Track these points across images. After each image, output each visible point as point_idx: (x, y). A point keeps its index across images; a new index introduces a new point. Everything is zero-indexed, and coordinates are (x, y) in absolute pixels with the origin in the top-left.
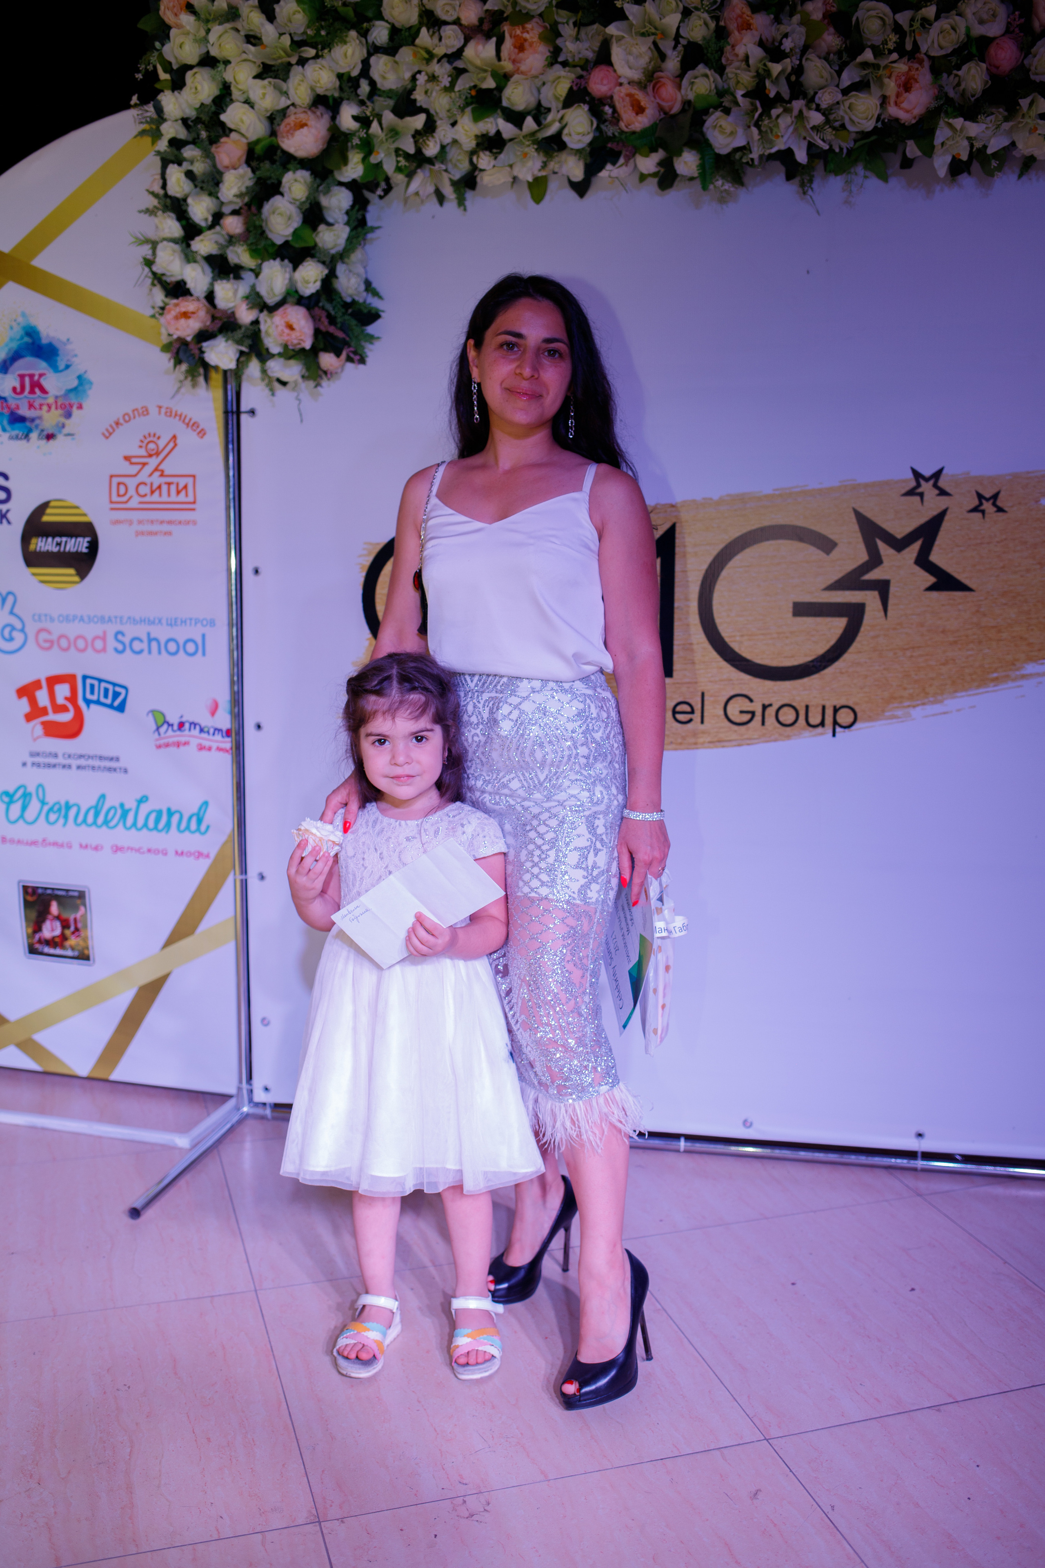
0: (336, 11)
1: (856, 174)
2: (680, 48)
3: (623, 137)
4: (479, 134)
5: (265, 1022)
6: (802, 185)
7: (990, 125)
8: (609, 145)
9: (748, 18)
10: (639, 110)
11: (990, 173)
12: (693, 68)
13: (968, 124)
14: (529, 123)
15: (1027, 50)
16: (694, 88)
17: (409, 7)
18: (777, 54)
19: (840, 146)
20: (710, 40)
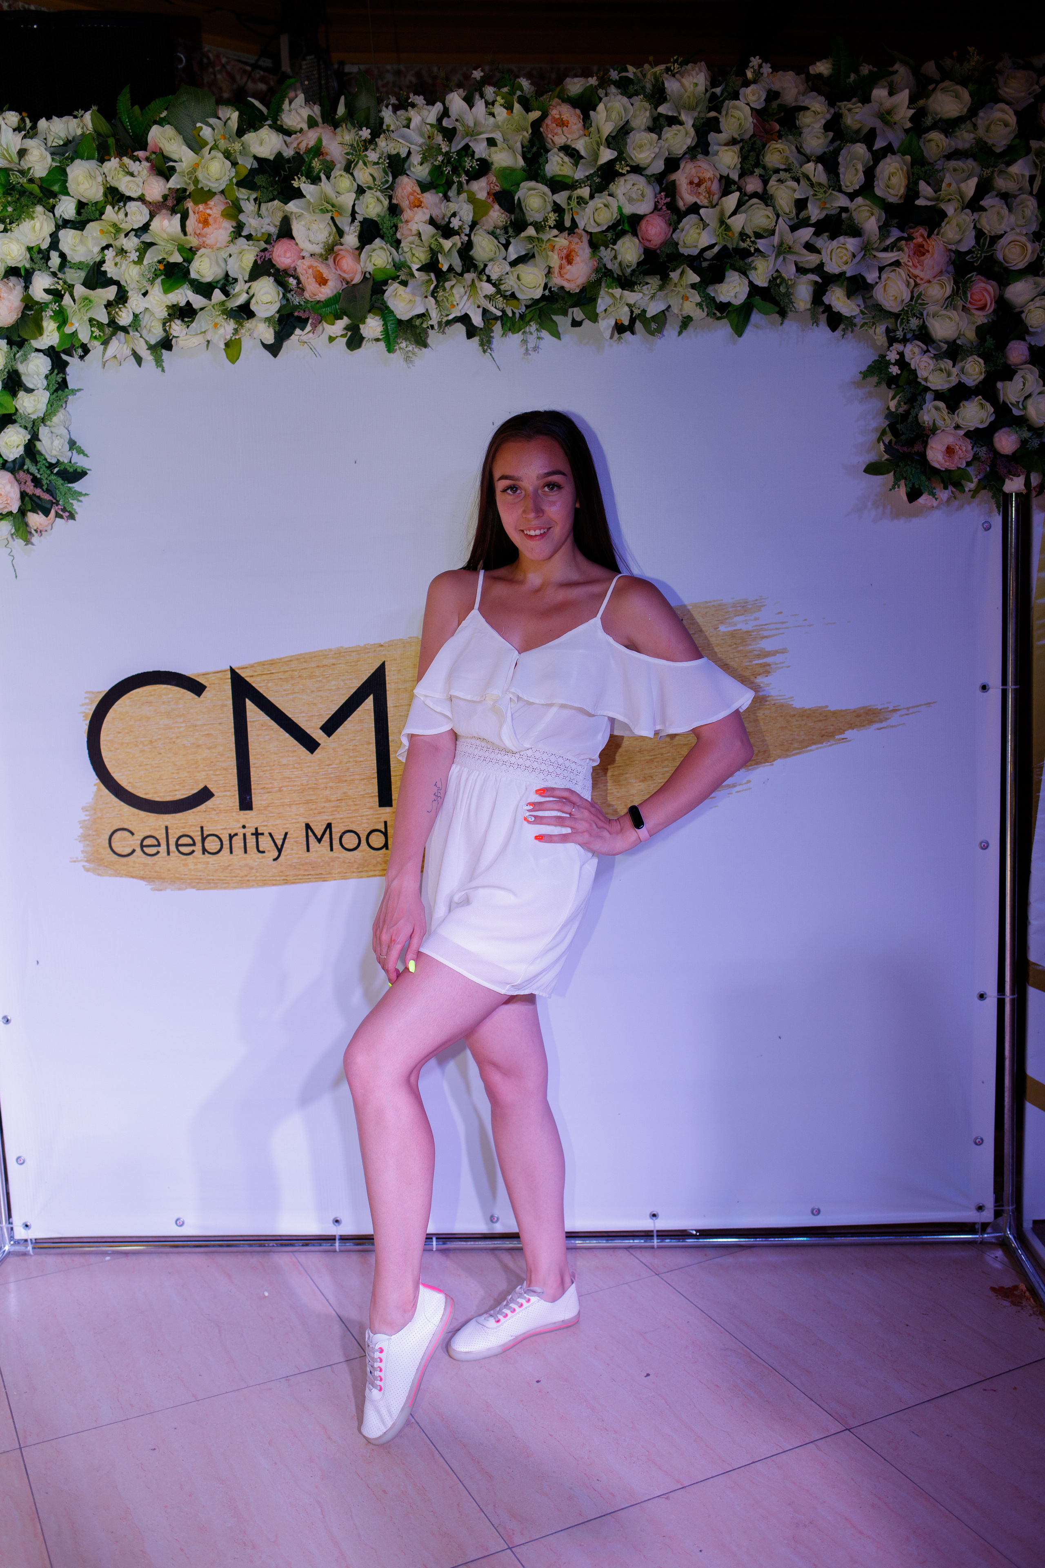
0: (22, 185)
1: (531, 333)
2: (357, 223)
3: (309, 305)
4: (170, 304)
5: (20, 1161)
6: (482, 344)
7: (647, 292)
8: (296, 314)
9: (418, 196)
10: (323, 281)
11: (652, 333)
12: (370, 243)
13: (626, 293)
14: (217, 295)
15: (674, 226)
16: (373, 261)
17: (94, 183)
18: (447, 231)
19: (512, 310)
20: (384, 217)
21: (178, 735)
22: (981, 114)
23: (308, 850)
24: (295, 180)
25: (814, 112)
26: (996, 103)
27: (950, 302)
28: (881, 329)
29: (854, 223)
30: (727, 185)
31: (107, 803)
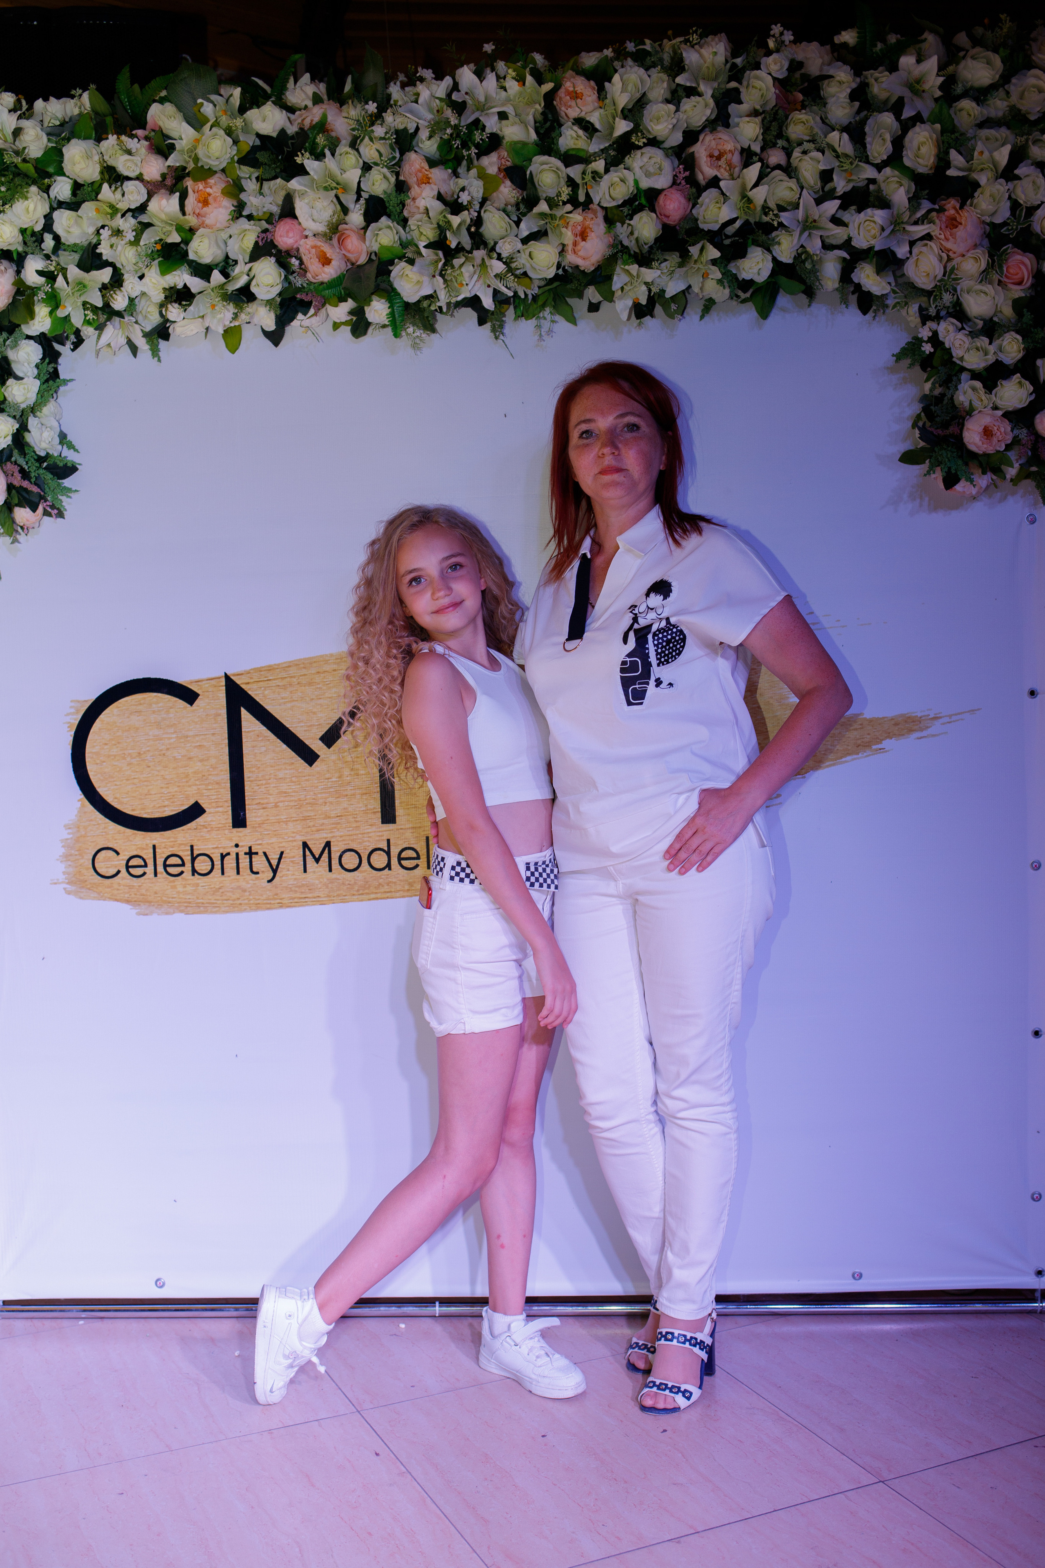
0: (16, 166)
1: (545, 319)
2: (362, 201)
3: (312, 287)
4: (167, 287)
6: (494, 330)
7: (665, 271)
8: (298, 296)
9: (427, 173)
10: (326, 261)
11: (671, 316)
12: (377, 220)
13: (643, 269)
14: (217, 277)
15: (694, 200)
16: (378, 240)
17: (91, 163)
18: (455, 207)
19: (525, 292)
20: (391, 194)
21: (168, 747)
22: (1014, 80)
23: (305, 871)
24: (298, 156)
25: (839, 82)
26: (1029, 70)
27: (984, 276)
28: (914, 308)
29: (882, 194)
30: (748, 156)
31: (91, 820)
